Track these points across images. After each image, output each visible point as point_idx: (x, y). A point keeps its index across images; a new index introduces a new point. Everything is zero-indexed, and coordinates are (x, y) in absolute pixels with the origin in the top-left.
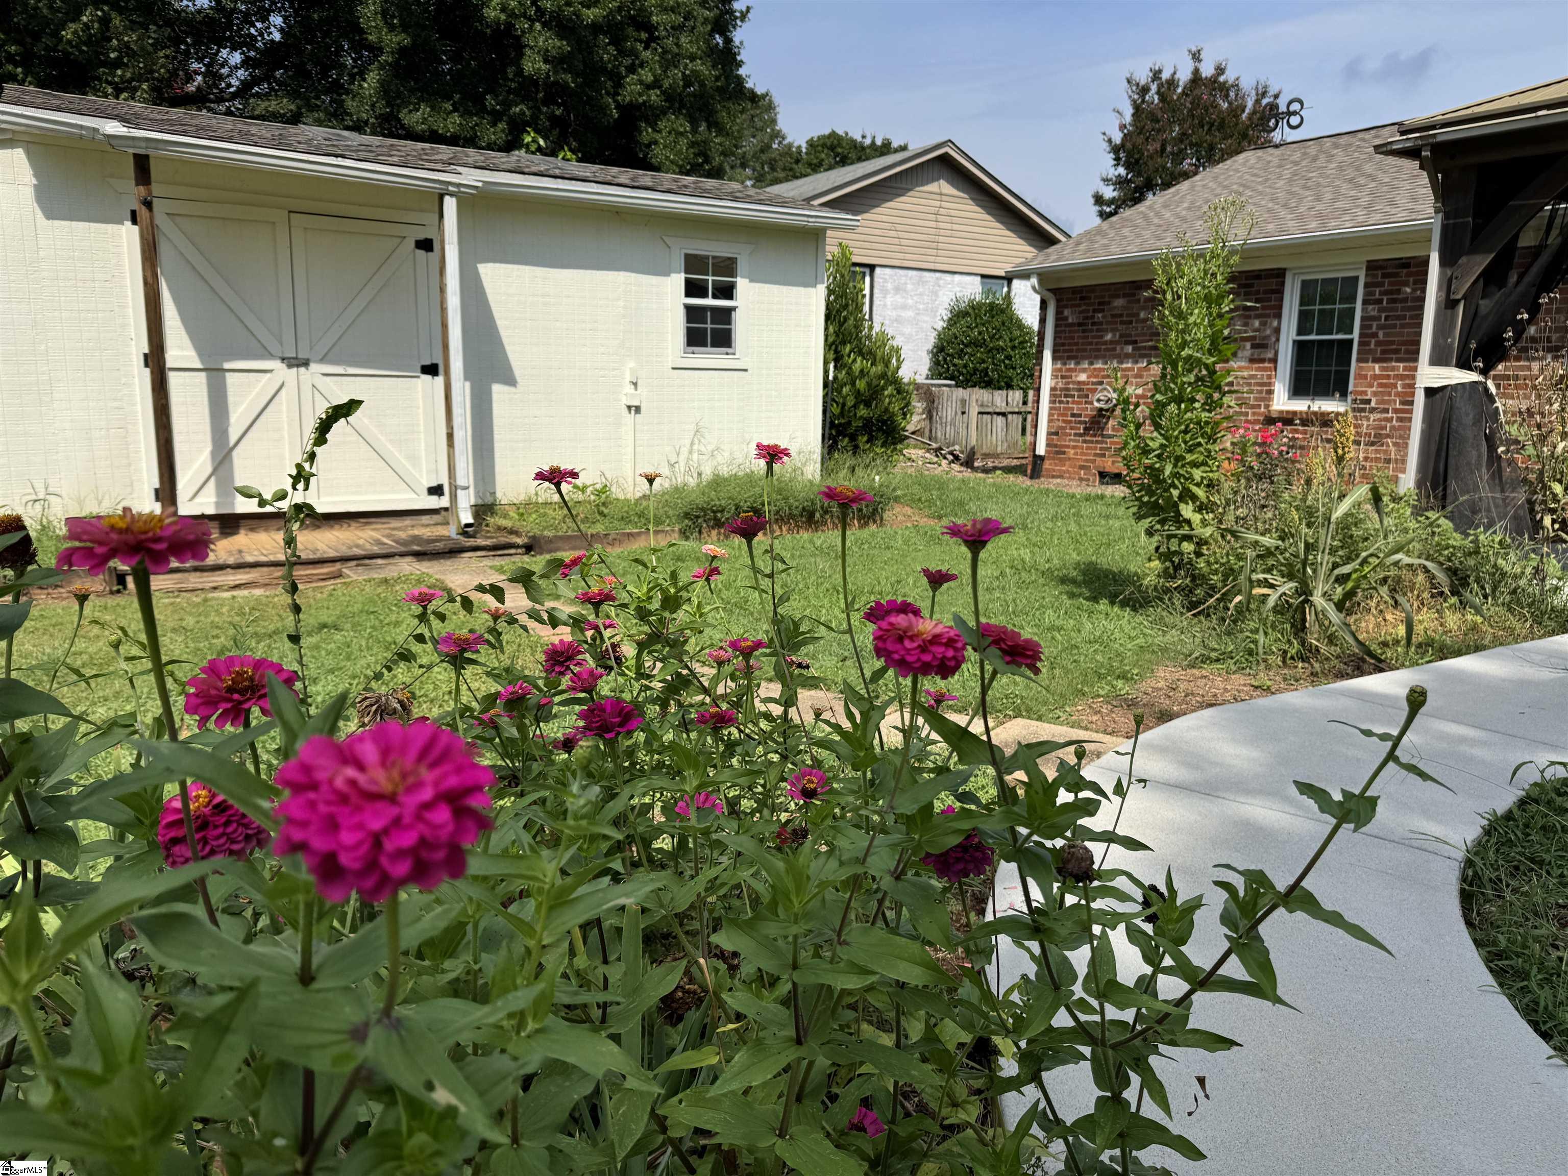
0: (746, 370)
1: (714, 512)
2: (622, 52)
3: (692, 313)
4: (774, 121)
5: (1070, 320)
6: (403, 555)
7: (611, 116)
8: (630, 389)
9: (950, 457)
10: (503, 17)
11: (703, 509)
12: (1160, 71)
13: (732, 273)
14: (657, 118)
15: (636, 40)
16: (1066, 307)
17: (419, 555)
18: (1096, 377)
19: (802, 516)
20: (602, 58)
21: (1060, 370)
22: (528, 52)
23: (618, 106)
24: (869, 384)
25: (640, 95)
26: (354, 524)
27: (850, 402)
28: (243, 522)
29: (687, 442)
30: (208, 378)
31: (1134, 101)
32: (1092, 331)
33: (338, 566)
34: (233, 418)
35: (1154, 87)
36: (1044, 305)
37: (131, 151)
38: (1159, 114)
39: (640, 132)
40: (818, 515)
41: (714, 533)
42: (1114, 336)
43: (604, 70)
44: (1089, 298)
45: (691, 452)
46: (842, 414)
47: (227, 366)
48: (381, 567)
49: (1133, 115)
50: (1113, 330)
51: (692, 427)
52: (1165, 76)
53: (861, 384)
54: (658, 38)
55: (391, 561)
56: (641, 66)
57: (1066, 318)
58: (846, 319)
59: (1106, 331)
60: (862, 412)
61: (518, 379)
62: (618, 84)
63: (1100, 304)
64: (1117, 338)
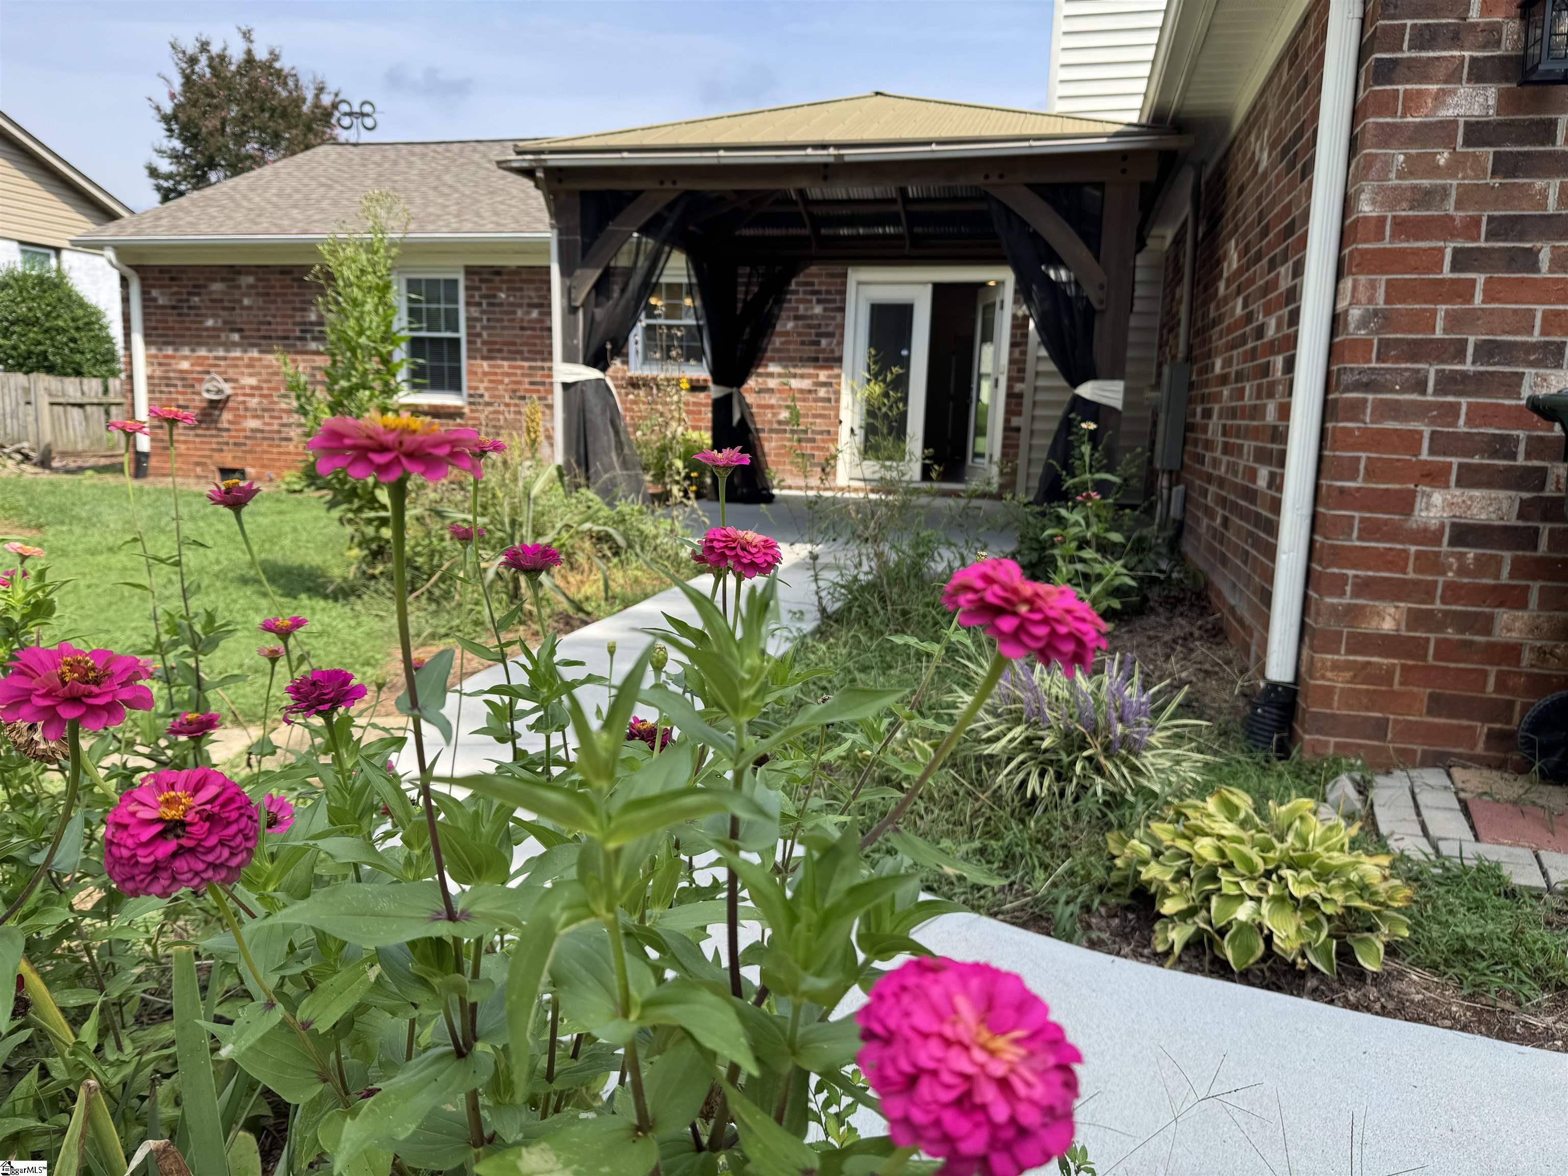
5: (161, 302)
9: (19, 457)
12: (207, 43)
16: (154, 287)
18: (201, 365)
21: (156, 357)
31: (183, 71)
32: (188, 315)
35: (203, 60)
36: (124, 282)
38: (215, 90)
42: (216, 322)
44: (181, 279)
49: (184, 85)
50: (214, 316)
52: (215, 49)
57: (155, 300)
59: (206, 316)
63: (195, 286)
64: (220, 324)
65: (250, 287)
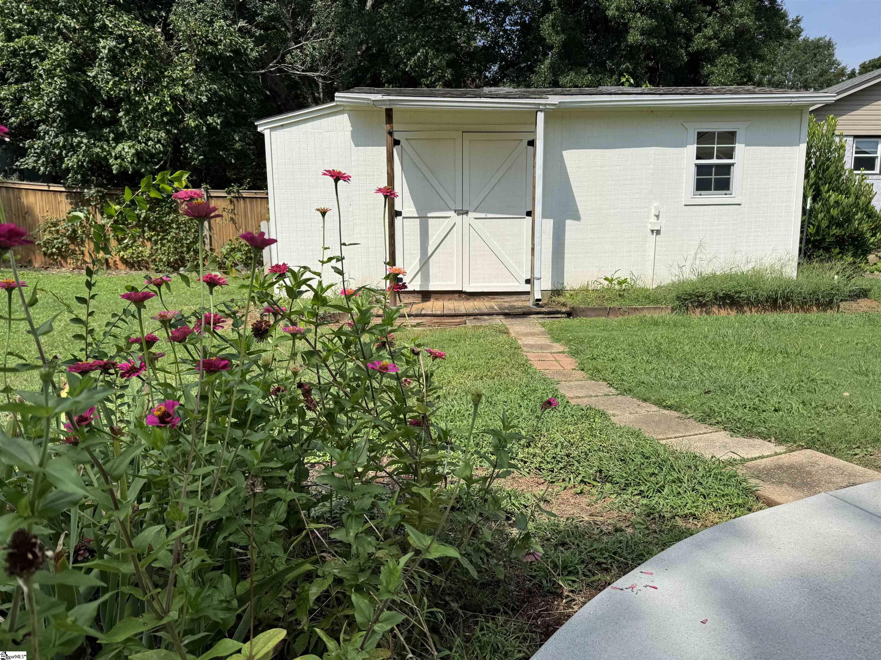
0: (740, 205)
1: (698, 297)
2: (692, 20)
3: (700, 169)
4: (832, 55)
6: (498, 314)
7: (683, 60)
8: (653, 219)
10: (617, 13)
11: (690, 295)
13: (733, 142)
14: (715, 57)
15: (703, 12)
17: (507, 315)
19: (767, 301)
20: (679, 26)
22: (631, 31)
23: (688, 54)
24: (842, 212)
25: (703, 44)
26: (486, 298)
27: (824, 224)
28: (432, 295)
29: (693, 253)
30: (420, 222)
33: (465, 318)
34: (431, 242)
37: (384, 107)
39: (703, 68)
40: (780, 301)
41: (698, 310)
43: (679, 34)
45: (695, 259)
46: (817, 233)
47: (429, 215)
48: (485, 320)
51: (698, 242)
53: (834, 212)
54: (718, 8)
55: (491, 317)
56: (706, 27)
58: (828, 167)
60: (835, 231)
61: (582, 217)
62: (689, 39)
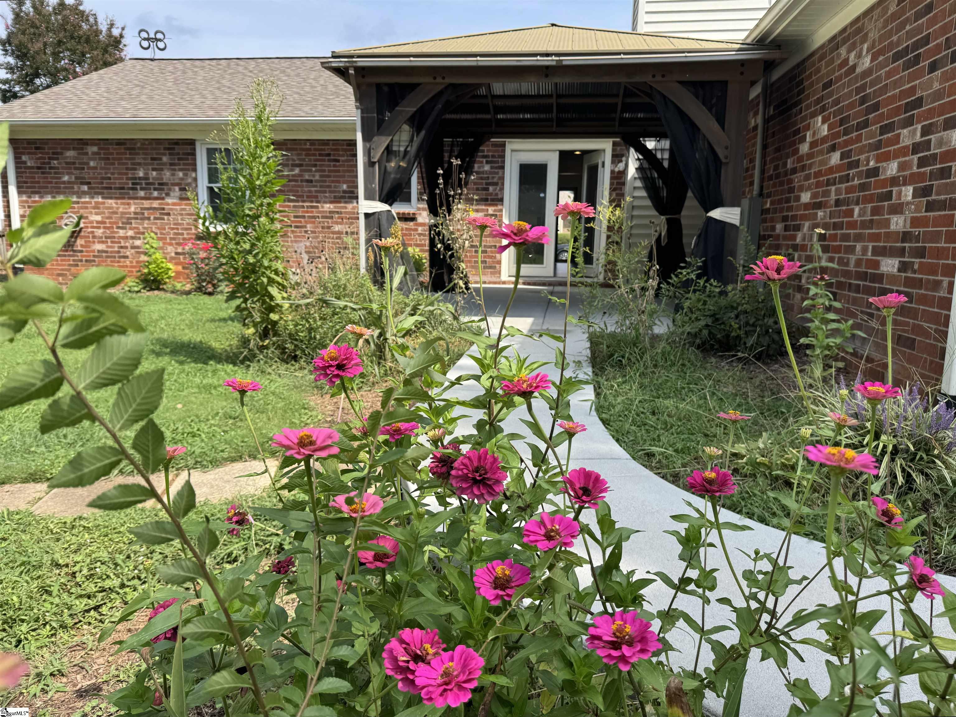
21: (27, 202)
31: (13, 10)
32: (50, 173)
38: (37, 23)
42: (70, 178)
44: (44, 149)
49: (14, 19)
50: (68, 174)
59: (63, 173)
63: (54, 153)
64: (73, 179)
65: (94, 153)
